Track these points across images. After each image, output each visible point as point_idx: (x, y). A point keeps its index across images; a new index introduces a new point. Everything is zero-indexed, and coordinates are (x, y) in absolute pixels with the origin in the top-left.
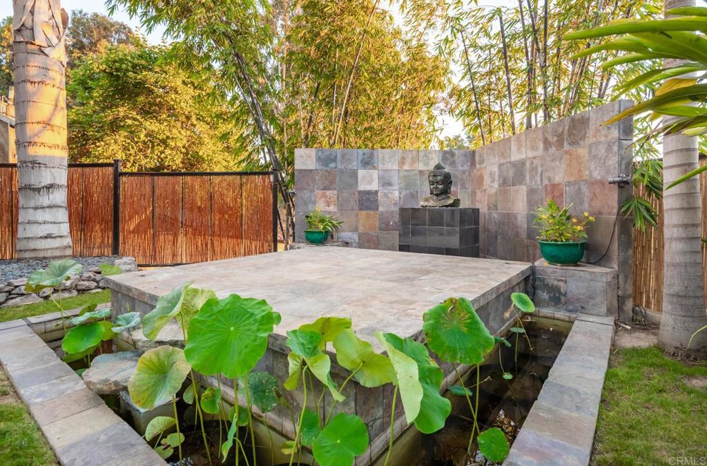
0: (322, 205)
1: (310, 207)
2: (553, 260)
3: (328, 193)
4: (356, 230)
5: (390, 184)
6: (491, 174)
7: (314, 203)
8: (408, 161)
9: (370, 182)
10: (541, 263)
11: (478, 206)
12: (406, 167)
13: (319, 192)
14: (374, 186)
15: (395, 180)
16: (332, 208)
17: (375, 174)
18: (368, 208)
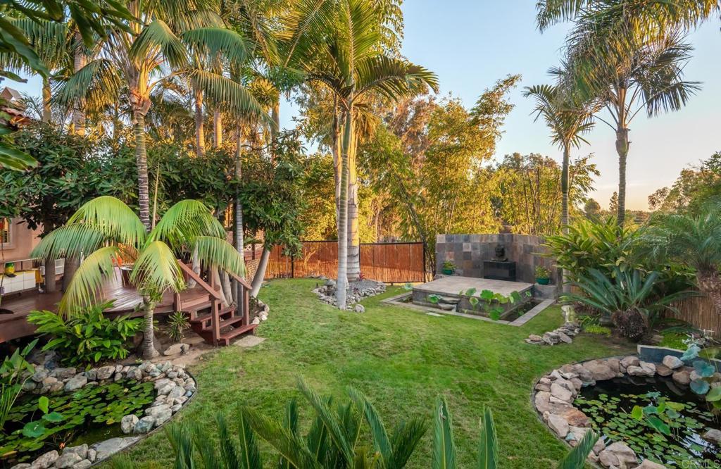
0: (449, 258)
1: (443, 259)
2: (540, 283)
3: (451, 253)
4: (462, 268)
5: (476, 249)
6: (521, 247)
7: (445, 257)
8: (484, 239)
9: (468, 248)
10: (537, 284)
11: (515, 260)
12: (483, 242)
13: (446, 253)
14: (470, 250)
15: (479, 247)
16: (452, 259)
17: (470, 245)
18: (468, 259)
